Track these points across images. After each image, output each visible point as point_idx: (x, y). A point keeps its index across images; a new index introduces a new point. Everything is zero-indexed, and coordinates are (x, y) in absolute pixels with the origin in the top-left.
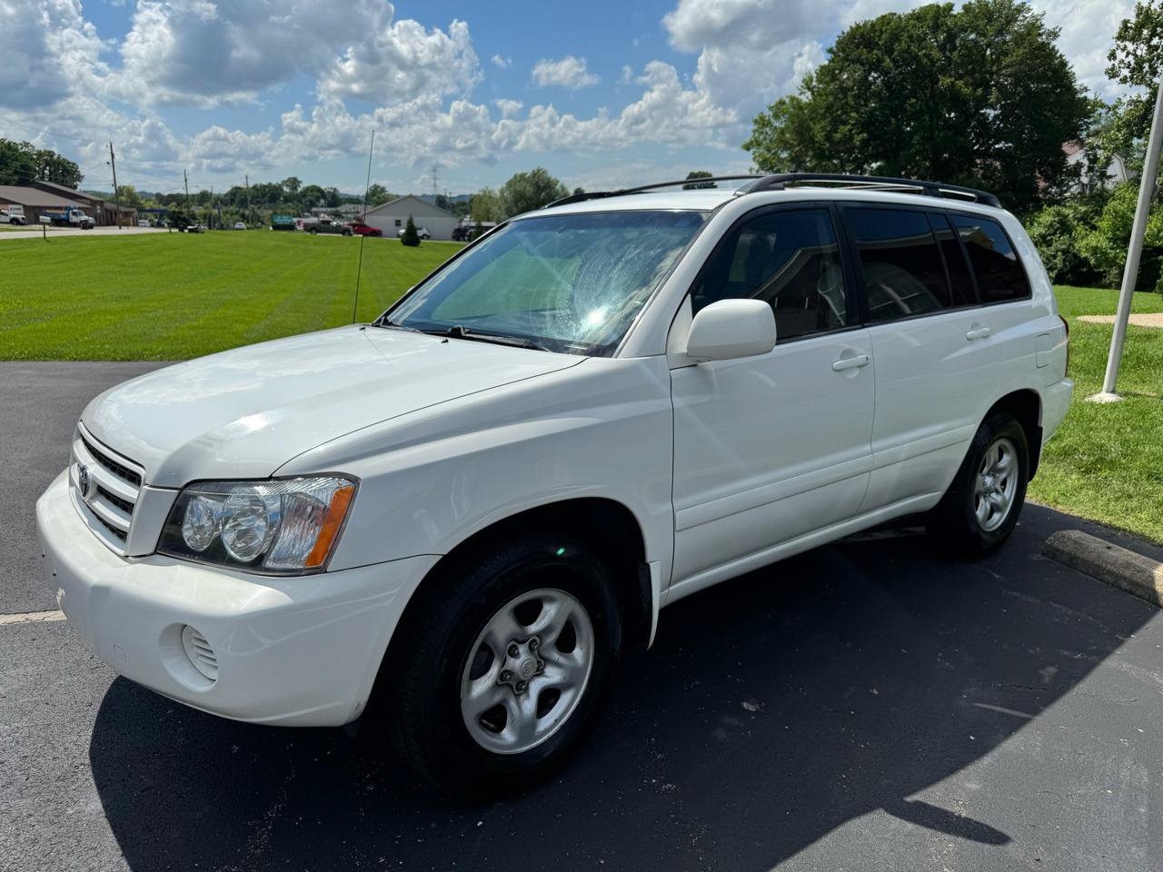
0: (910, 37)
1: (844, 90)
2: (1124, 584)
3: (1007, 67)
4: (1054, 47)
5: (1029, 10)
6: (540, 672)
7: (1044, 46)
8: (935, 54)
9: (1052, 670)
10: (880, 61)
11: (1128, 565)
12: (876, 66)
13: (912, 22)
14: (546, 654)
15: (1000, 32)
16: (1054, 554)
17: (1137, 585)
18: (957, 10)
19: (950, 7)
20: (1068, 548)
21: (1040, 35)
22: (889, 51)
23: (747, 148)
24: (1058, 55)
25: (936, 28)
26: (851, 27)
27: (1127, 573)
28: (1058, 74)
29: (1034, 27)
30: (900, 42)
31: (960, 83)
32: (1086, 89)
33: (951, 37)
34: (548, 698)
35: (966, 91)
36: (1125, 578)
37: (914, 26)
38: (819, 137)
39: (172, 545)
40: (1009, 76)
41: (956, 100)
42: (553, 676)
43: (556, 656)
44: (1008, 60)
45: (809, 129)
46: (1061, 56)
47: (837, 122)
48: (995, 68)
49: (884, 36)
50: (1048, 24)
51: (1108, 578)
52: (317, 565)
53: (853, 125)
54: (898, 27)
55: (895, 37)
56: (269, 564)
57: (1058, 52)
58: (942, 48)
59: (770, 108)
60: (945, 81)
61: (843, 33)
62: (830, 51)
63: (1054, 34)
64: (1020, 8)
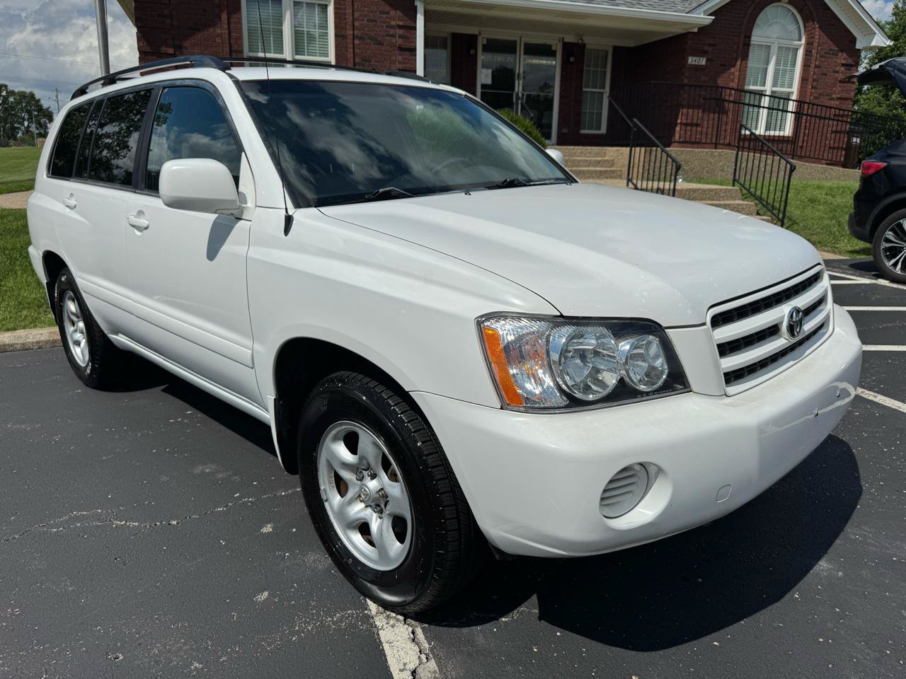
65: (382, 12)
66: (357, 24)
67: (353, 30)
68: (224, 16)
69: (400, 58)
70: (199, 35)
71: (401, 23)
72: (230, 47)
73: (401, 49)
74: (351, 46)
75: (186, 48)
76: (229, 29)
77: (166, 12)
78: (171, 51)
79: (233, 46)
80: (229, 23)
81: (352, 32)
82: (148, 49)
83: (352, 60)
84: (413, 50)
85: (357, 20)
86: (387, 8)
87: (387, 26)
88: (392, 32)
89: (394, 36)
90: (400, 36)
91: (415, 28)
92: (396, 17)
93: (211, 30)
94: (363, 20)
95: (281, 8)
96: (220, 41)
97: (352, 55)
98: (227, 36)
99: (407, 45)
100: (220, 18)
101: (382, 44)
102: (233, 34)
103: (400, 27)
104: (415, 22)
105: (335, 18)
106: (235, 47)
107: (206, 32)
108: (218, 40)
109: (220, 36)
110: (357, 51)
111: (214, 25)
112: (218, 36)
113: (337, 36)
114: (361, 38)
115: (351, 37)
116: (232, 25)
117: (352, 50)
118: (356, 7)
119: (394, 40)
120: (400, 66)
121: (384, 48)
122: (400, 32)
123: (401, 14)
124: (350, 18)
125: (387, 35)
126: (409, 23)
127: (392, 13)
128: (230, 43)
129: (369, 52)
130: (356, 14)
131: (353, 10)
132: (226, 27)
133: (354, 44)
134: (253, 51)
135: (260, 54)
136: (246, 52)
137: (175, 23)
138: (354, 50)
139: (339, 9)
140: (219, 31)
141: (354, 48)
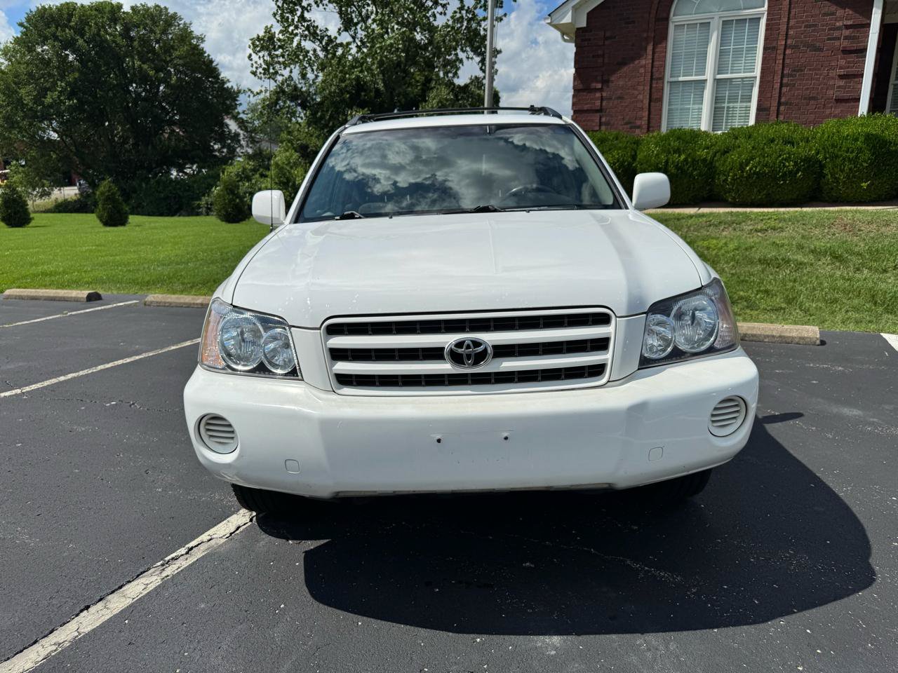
4: (203, 49)
5: (181, 19)
7: (196, 47)
12: (69, 44)
13: (94, 13)
18: (126, 9)
21: (193, 38)
24: (206, 55)
25: (113, 21)
26: (38, 8)
28: (210, 70)
29: (187, 32)
31: (145, 66)
32: (228, 81)
35: (152, 73)
39: (647, 362)
41: (143, 79)
46: (209, 56)
47: (43, 92)
49: (72, 20)
50: (196, 31)
53: (60, 92)
55: (84, 22)
57: (205, 52)
61: (31, 12)
62: (21, 25)
63: (202, 39)
64: (174, 17)
65: (825, 14)
66: (791, 32)
67: (786, 40)
68: (650, 48)
69: (842, 62)
70: (625, 69)
71: (849, 23)
72: (652, 76)
73: (846, 52)
74: (781, 57)
75: (612, 81)
76: (653, 59)
77: (600, 52)
78: (599, 86)
79: (654, 74)
80: (654, 53)
81: (783, 43)
82: (581, 87)
83: (780, 72)
84: (863, 51)
85: (792, 28)
86: (833, 8)
87: (830, 29)
88: (836, 34)
89: (839, 39)
90: (846, 38)
91: (869, 25)
92: (844, 16)
93: (636, 62)
94: (801, 27)
95: (709, 29)
96: (643, 71)
97: (781, 66)
98: (650, 66)
99: (855, 46)
100: (646, 50)
101: (821, 50)
102: (656, 63)
103: (847, 27)
104: (870, 18)
105: (766, 30)
106: (656, 75)
107: (631, 65)
108: (642, 70)
109: (644, 66)
110: (787, 61)
111: (639, 56)
112: (641, 67)
113: (765, 49)
114: (792, 47)
115: (783, 47)
116: (656, 55)
117: (781, 61)
118: (793, 11)
119: (837, 43)
120: (842, 72)
121: (822, 55)
122: (847, 32)
123: (851, 12)
124: (783, 28)
125: (829, 39)
126: (862, 20)
127: (840, 12)
128: (652, 73)
129: (802, 60)
130: (792, 22)
131: (789, 19)
132: (650, 57)
133: (784, 54)
134: (674, 77)
135: (681, 79)
136: (667, 78)
137: (606, 60)
138: (783, 61)
139: (772, 20)
140: (643, 62)
141: (784, 59)
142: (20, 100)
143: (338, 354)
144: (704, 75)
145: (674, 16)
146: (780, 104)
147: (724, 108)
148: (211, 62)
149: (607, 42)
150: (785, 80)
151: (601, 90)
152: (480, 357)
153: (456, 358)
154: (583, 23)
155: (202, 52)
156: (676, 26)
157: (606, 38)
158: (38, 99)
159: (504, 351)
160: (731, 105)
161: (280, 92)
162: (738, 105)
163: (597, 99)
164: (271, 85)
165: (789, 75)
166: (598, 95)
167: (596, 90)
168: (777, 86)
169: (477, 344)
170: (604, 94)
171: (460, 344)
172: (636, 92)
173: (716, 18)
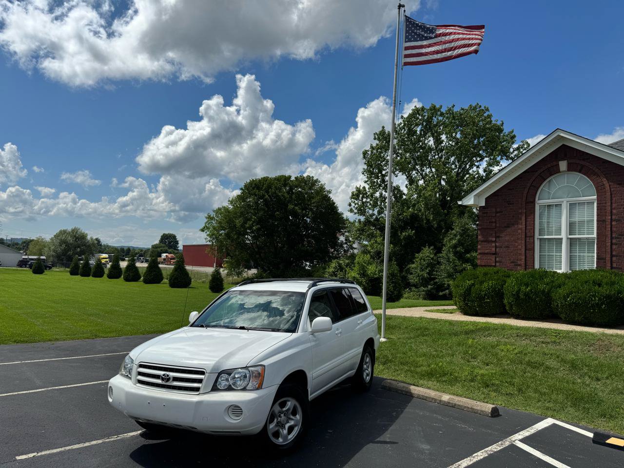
0: (275, 187)
1: (249, 206)
2: (404, 393)
3: (313, 203)
4: (330, 197)
5: (320, 182)
6: (288, 422)
7: (326, 196)
8: (286, 195)
9: (395, 413)
10: (264, 196)
11: (404, 387)
12: (262, 197)
13: (275, 181)
14: (289, 417)
15: (310, 189)
16: (384, 388)
17: (407, 392)
18: (293, 178)
19: (290, 177)
20: (388, 385)
21: (325, 192)
22: (267, 192)
23: (203, 230)
25: (285, 185)
26: (250, 180)
27: (404, 389)
28: (331, 207)
29: (322, 188)
30: (272, 189)
31: (297, 208)
32: (342, 214)
33: (291, 189)
34: (291, 429)
35: (299, 211)
36: (404, 391)
37: (276, 183)
38: (238, 225)
39: (215, 389)
40: (315, 207)
41: (295, 214)
42: (292, 423)
43: (292, 417)
44: (313, 201)
45: (233, 222)
46: (333, 200)
47: (247, 220)
48: (309, 203)
49: (264, 186)
50: (327, 188)
51: (400, 392)
52: (260, 387)
53: (253, 221)
54: (270, 183)
55: (269, 187)
56: (247, 388)
58: (288, 193)
59: (214, 211)
60: (291, 206)
61: (247, 182)
62: (241, 189)
63: (330, 192)
64: (317, 181)
66: (614, 211)
68: (523, 218)
70: (509, 230)
74: (609, 226)
75: (502, 237)
76: (526, 225)
77: (494, 220)
78: (494, 239)
79: (527, 234)
80: (526, 221)
81: (610, 217)
82: (483, 239)
83: (609, 236)
85: (614, 209)
93: (516, 226)
94: (620, 208)
95: (561, 208)
97: (610, 232)
98: (524, 229)
100: (521, 219)
102: (528, 227)
105: (597, 210)
107: (513, 228)
108: (520, 231)
109: (521, 229)
110: (614, 229)
111: (517, 223)
112: (519, 229)
113: (598, 221)
114: (617, 221)
115: (610, 220)
116: (528, 222)
117: (610, 229)
118: (614, 199)
124: (609, 209)
128: (526, 233)
130: (614, 205)
131: (611, 203)
132: (524, 223)
133: (611, 225)
134: (542, 235)
135: (546, 237)
136: (537, 235)
137: (498, 225)
138: (611, 229)
139: (600, 204)
140: (520, 226)
141: (611, 228)
142: (235, 226)
143: (140, 374)
144: (560, 235)
145: (538, 200)
146: (612, 256)
147: (576, 256)
148: (334, 204)
149: (498, 215)
150: (614, 241)
151: (495, 241)
152: (168, 380)
153: (163, 379)
154: (483, 204)
155: (329, 198)
156: (540, 206)
157: (497, 212)
158: (243, 226)
159: (176, 379)
160: (582, 254)
161: (368, 222)
162: (586, 254)
163: (493, 247)
164: (362, 218)
165: (616, 238)
166: (493, 244)
167: (492, 242)
168: (609, 244)
169: (168, 376)
170: (497, 244)
171: (164, 375)
172: (517, 244)
173: (565, 202)
